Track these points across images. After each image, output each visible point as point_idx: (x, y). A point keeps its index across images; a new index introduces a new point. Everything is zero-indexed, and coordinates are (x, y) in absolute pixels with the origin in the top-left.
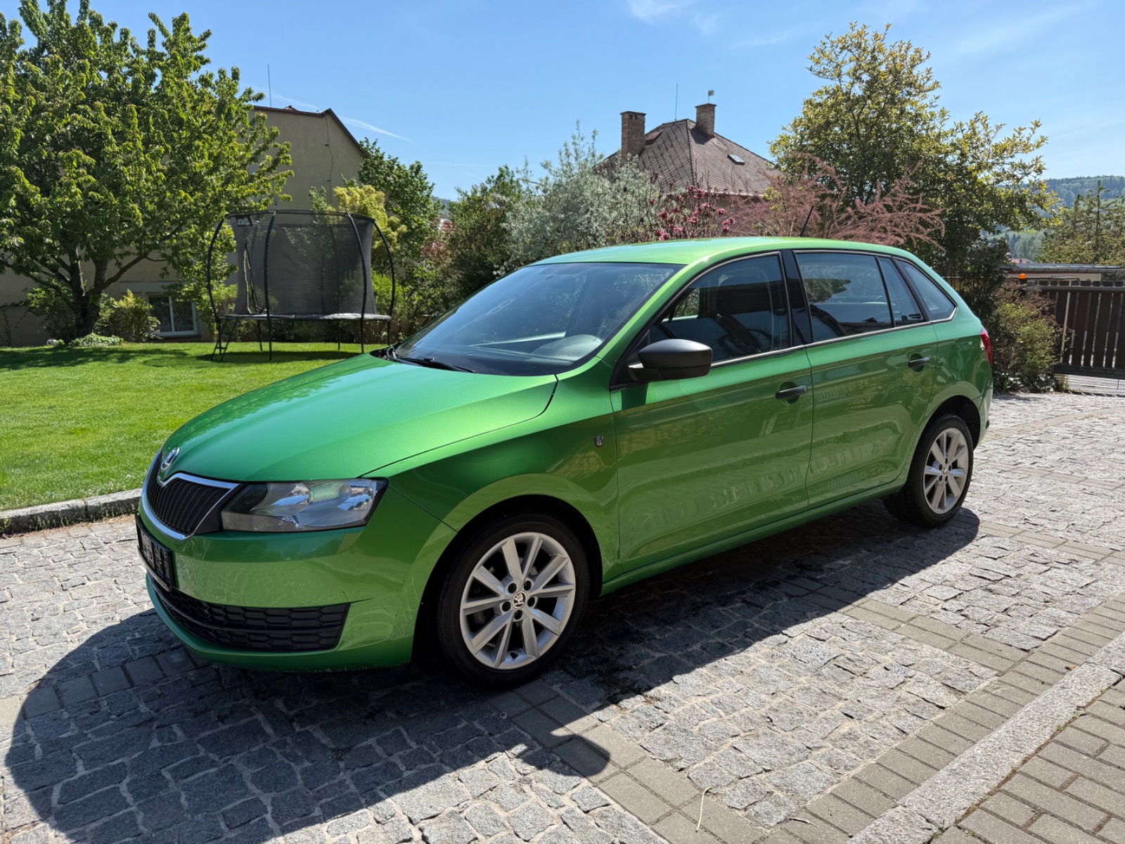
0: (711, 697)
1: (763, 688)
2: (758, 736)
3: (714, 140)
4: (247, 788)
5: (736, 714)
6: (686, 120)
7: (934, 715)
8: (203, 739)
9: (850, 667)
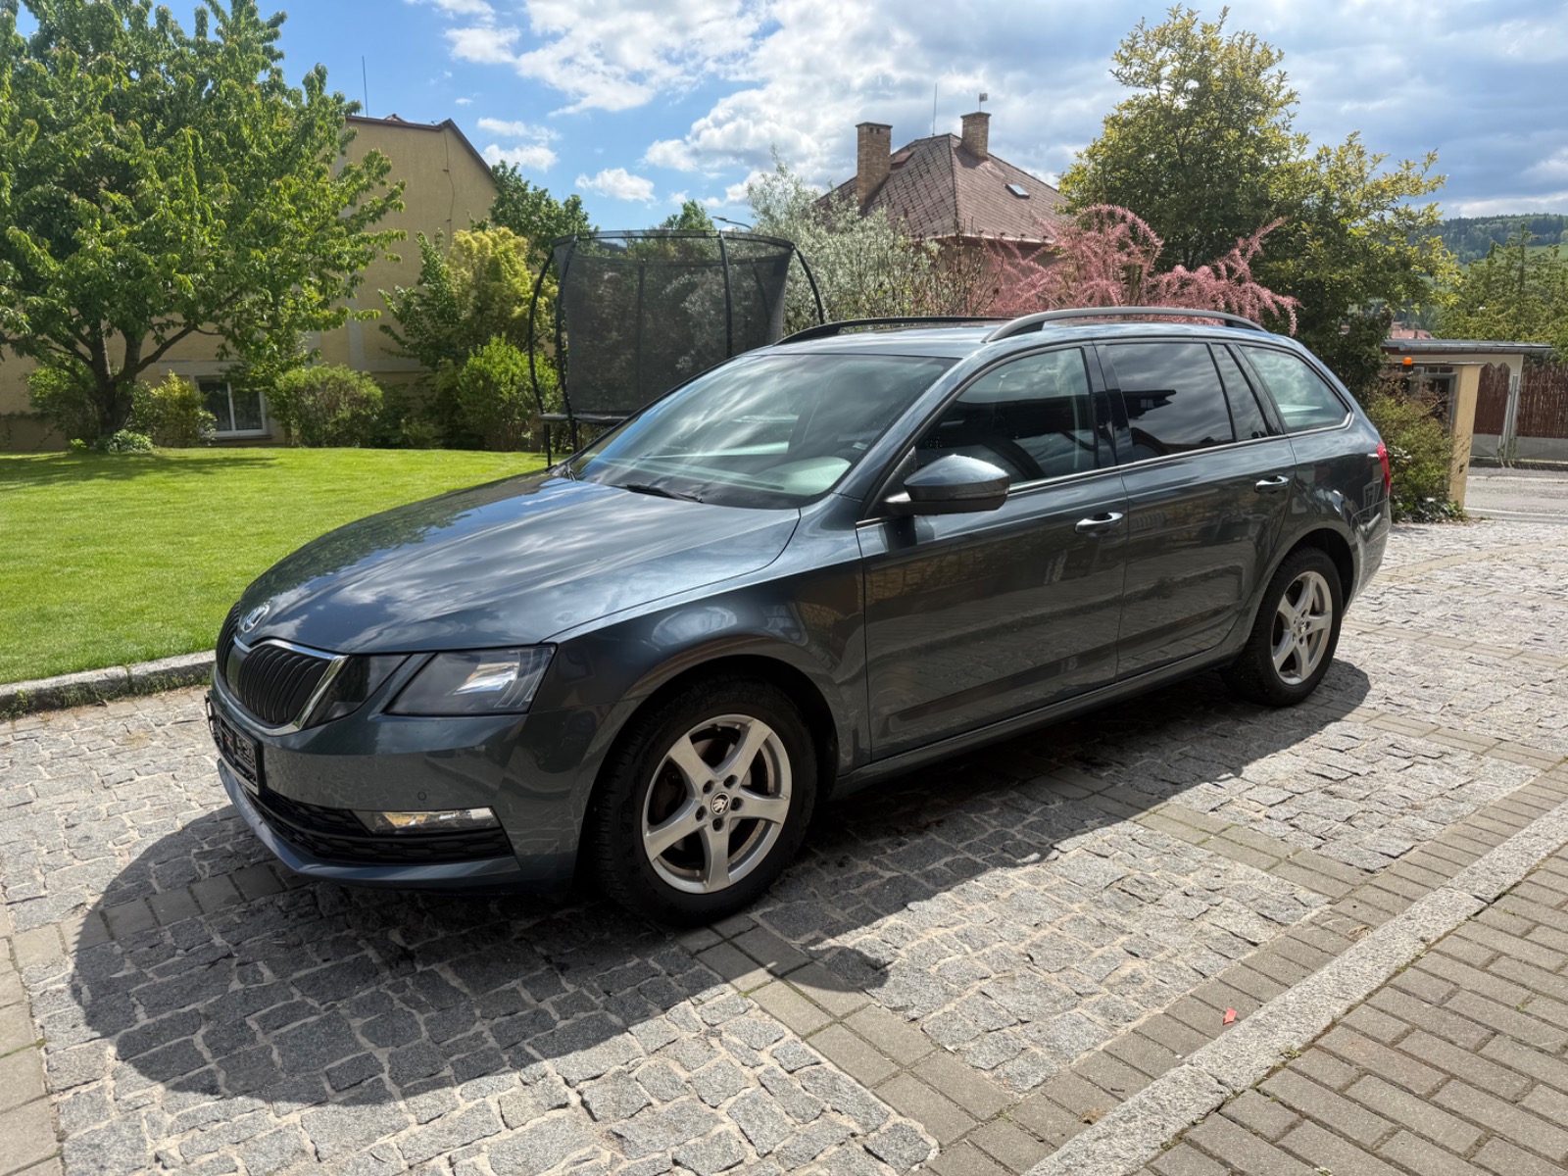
0: (955, 928)
1: (1022, 917)
2: (1014, 979)
3: (988, 164)
4: (357, 1043)
5: (987, 951)
6: (948, 135)
7: (1243, 953)
8: (299, 980)
9: (1138, 891)
